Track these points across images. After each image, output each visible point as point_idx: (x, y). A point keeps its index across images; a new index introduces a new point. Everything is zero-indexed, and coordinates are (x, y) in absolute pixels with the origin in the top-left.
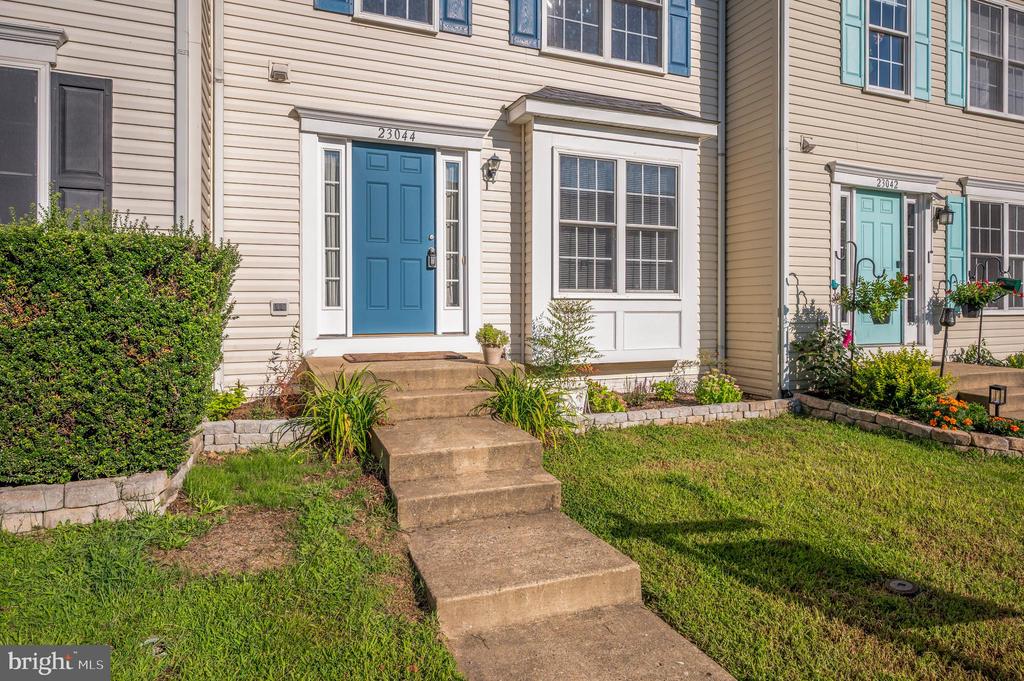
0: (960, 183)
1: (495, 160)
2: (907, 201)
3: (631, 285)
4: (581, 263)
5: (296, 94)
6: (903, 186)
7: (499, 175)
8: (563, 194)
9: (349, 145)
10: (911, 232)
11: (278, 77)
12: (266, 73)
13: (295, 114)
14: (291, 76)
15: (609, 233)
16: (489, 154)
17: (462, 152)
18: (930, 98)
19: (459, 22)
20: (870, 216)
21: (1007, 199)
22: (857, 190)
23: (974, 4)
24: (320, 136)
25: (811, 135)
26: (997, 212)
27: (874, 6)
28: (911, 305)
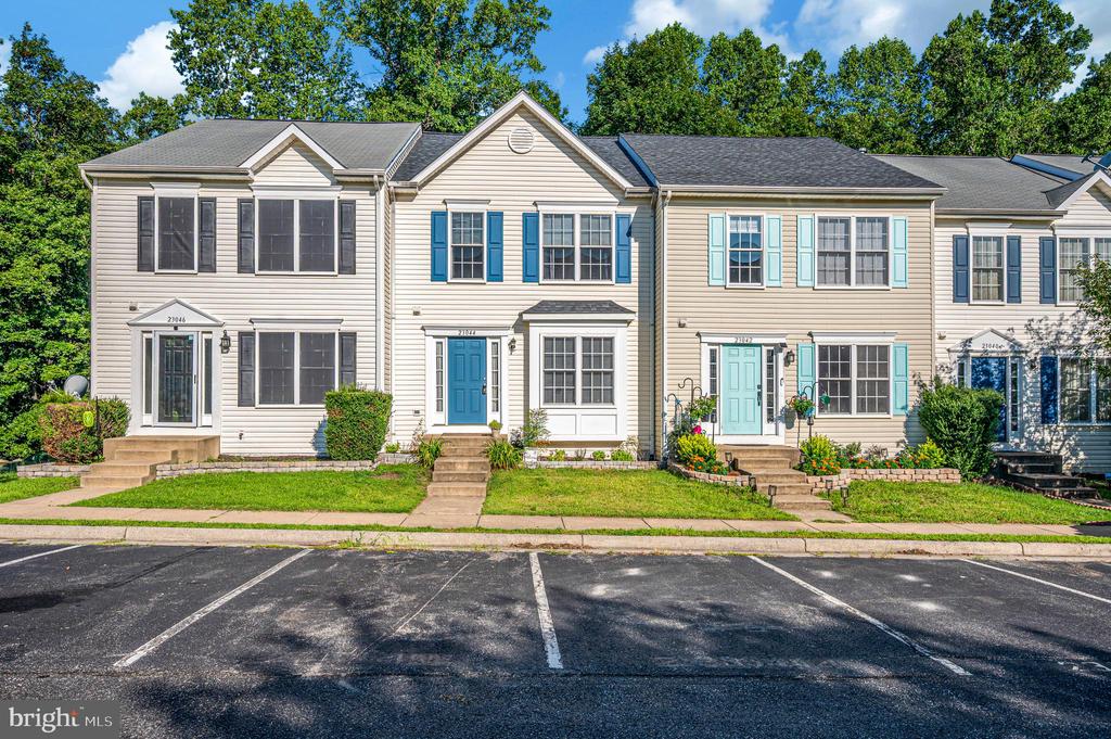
0: (810, 334)
1: (513, 341)
2: (765, 349)
3: (584, 401)
4: (557, 390)
5: (423, 320)
6: (755, 340)
7: (517, 347)
8: (546, 356)
9: (447, 339)
10: (770, 368)
11: (416, 313)
12: (412, 312)
13: (423, 329)
14: (422, 312)
15: (573, 374)
16: (511, 337)
17: (499, 337)
18: (782, 285)
19: (496, 276)
20: (736, 359)
21: (854, 342)
22: (724, 345)
23: (822, 220)
24: (434, 337)
25: (685, 318)
26: (846, 350)
27: (734, 236)
28: (770, 412)
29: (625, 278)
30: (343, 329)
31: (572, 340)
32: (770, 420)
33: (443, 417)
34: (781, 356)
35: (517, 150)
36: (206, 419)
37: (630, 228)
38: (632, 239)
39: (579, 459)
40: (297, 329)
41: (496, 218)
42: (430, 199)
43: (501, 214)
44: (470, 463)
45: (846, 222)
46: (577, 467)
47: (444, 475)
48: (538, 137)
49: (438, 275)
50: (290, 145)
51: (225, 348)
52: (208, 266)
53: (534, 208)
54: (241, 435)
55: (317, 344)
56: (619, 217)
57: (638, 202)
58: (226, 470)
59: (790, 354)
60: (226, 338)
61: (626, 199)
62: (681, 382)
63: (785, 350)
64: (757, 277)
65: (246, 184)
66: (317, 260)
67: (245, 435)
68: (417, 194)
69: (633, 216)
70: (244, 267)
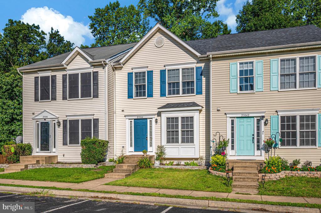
0: (276, 111)
1: (156, 120)
2: (256, 118)
3: (182, 142)
4: (172, 138)
5: (125, 113)
6: (250, 115)
7: (158, 122)
8: (167, 125)
9: (133, 120)
10: (258, 127)
11: (123, 111)
12: (121, 110)
13: (125, 116)
14: (124, 110)
15: (178, 131)
16: (156, 118)
17: (152, 118)
18: (263, 90)
19: (150, 95)
20: (243, 124)
21: (298, 114)
22: (237, 117)
23: (282, 60)
24: (129, 119)
25: (220, 107)
26: (294, 118)
27: (241, 72)
28: (258, 146)
29: (199, 93)
30: (95, 117)
31: (177, 118)
32: (258, 149)
33: (132, 149)
34: (263, 122)
35: (158, 46)
36: (54, 150)
37: (202, 72)
38: (203, 77)
39: (178, 165)
40: (80, 118)
41: (150, 73)
42: (127, 69)
43: (152, 71)
44: (128, 166)
45: (294, 60)
46: (174, 168)
47: (117, 170)
48: (165, 40)
49: (130, 96)
50: (78, 54)
51: (59, 126)
52: (54, 99)
53: (164, 68)
54: (64, 155)
55: (86, 123)
56: (197, 68)
57: (205, 61)
58: (51, 167)
59: (267, 120)
60: (59, 122)
61: (200, 61)
62: (215, 134)
63: (265, 119)
64: (252, 87)
65: (64, 69)
66: (86, 94)
67: (65, 155)
68: (122, 67)
69: (203, 67)
70: (64, 98)
